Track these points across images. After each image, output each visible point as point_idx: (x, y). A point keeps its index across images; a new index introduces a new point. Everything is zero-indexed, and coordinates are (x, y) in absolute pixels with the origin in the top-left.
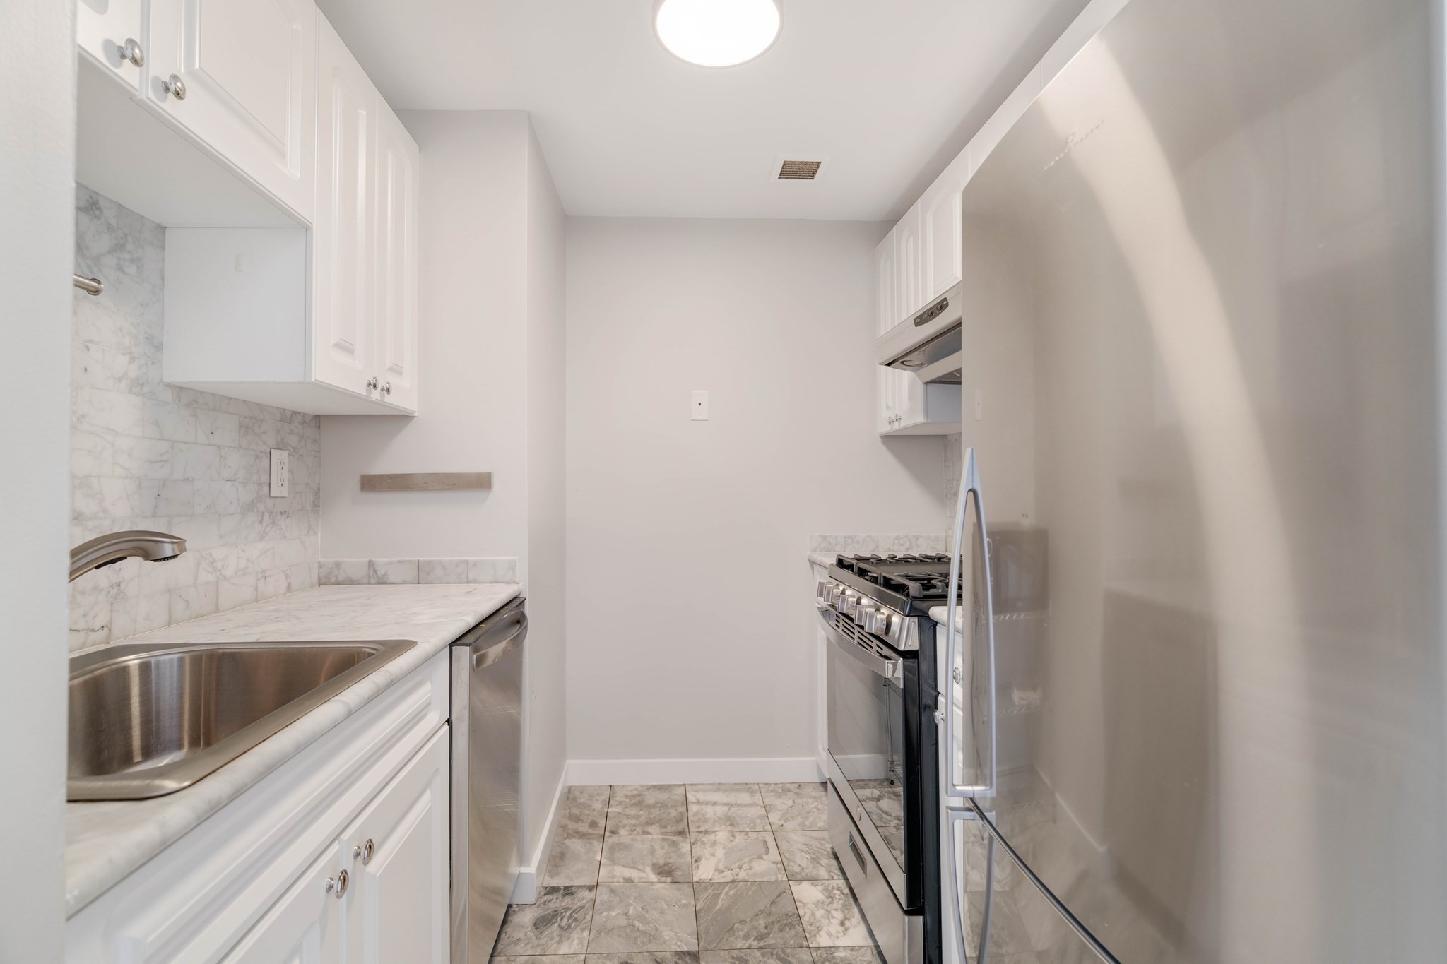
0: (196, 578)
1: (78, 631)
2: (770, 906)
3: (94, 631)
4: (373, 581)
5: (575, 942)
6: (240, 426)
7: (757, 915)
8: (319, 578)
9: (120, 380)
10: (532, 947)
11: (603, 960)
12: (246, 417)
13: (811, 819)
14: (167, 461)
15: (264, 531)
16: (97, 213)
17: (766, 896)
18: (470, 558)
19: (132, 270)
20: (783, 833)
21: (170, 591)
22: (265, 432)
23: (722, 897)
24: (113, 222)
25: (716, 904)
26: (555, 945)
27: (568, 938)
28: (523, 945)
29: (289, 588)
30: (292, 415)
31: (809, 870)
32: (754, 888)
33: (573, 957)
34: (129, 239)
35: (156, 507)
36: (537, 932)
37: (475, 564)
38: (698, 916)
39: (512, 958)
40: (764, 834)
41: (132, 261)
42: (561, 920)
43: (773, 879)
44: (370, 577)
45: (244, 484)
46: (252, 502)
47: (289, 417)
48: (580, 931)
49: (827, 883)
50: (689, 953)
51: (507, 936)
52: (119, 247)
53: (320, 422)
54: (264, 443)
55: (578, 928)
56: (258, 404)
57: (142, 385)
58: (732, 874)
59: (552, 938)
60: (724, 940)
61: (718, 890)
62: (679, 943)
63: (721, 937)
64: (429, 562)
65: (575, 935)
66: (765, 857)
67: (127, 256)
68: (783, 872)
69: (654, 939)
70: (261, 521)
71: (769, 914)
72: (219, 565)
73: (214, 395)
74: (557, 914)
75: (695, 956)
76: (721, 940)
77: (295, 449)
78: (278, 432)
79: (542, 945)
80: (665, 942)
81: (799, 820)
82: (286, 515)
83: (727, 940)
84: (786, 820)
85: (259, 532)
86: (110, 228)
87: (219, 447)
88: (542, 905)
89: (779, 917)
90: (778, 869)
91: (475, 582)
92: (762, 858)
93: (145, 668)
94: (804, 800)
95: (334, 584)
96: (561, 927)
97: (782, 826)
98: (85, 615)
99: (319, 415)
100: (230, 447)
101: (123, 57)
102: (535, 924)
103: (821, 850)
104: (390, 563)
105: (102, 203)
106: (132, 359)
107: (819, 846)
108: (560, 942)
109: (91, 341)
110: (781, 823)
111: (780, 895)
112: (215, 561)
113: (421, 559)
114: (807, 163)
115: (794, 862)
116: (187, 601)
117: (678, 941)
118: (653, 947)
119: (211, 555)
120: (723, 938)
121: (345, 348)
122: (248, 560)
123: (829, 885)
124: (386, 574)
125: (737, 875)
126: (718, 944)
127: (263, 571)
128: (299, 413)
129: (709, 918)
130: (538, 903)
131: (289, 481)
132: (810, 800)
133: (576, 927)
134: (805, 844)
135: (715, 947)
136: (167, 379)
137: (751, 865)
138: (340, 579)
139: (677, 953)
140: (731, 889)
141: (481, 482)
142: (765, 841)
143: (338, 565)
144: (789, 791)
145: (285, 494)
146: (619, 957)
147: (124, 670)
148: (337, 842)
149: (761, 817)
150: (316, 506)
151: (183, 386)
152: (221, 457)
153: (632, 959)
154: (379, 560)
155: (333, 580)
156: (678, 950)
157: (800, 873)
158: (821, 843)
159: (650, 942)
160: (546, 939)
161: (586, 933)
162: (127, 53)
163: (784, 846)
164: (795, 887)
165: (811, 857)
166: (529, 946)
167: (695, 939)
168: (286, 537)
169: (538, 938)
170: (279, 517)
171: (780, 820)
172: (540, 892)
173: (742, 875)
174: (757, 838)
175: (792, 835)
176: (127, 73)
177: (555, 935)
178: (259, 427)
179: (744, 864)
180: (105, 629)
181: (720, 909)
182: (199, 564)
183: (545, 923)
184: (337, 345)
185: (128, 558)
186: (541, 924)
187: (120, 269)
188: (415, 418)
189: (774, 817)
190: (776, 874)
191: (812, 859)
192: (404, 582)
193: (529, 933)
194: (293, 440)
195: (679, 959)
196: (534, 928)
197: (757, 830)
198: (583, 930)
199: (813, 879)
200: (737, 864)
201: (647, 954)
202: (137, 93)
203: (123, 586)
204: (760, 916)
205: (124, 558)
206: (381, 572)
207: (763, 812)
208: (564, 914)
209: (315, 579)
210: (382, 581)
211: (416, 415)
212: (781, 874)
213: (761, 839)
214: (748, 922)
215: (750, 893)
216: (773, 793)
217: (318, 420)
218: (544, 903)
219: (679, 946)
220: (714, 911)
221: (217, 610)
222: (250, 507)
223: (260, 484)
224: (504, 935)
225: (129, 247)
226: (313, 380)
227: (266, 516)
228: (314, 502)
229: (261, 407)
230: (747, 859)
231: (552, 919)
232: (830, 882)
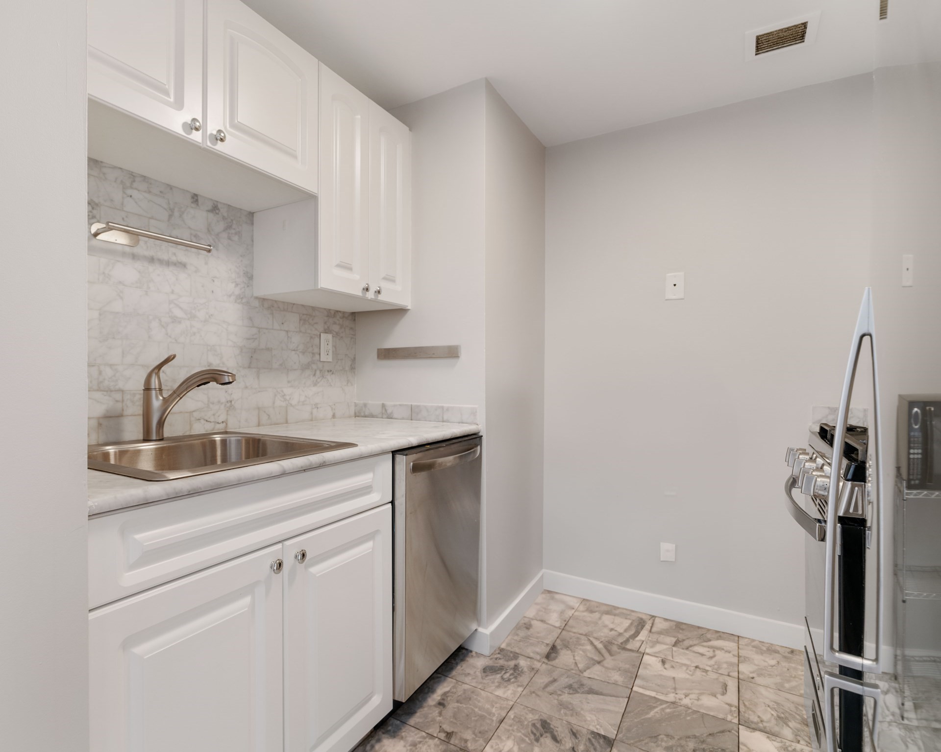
0: (274, 403)
1: (211, 422)
2: (707, 736)
3: (218, 423)
4: (385, 416)
5: (510, 692)
6: (300, 320)
7: (689, 737)
8: (355, 413)
9: (230, 296)
10: (477, 682)
11: (527, 712)
12: (303, 314)
13: (794, 684)
14: (256, 339)
15: (316, 381)
16: (217, 211)
17: (705, 727)
18: (444, 405)
19: (236, 238)
20: (752, 685)
21: (259, 409)
22: (316, 323)
23: (656, 710)
24: (225, 215)
25: (647, 713)
26: (494, 687)
27: (506, 687)
28: (470, 678)
29: (334, 416)
30: (335, 313)
31: (771, 725)
32: (694, 716)
33: (504, 701)
34: (234, 222)
35: (250, 363)
36: (484, 674)
37: (448, 409)
38: (625, 715)
39: (460, 683)
40: (727, 678)
41: (236, 234)
42: (505, 673)
43: (721, 716)
44: (383, 414)
45: (303, 353)
46: (309, 363)
47: (332, 314)
48: (516, 686)
49: (788, 743)
50: (605, 737)
51: (462, 668)
52: (229, 227)
53: (355, 317)
54: (316, 329)
55: (515, 684)
56: (312, 307)
57: (242, 298)
58: (675, 698)
59: (493, 682)
60: (644, 742)
61: (654, 703)
62: (598, 727)
63: (642, 738)
64: (418, 406)
65: (512, 688)
66: (719, 696)
67: (233, 231)
68: (736, 715)
69: (577, 715)
70: (314, 375)
71: (703, 742)
72: (288, 398)
73: (284, 302)
74: (503, 669)
75: (610, 742)
76: (640, 741)
77: (337, 333)
78: (325, 323)
79: (484, 684)
80: (585, 721)
81: (778, 680)
82: (331, 372)
83: (647, 743)
84: (759, 675)
85: (313, 381)
86: (224, 218)
87: (287, 332)
88: (494, 659)
89: (713, 748)
90: (731, 711)
91: (447, 421)
92: (715, 696)
93: (224, 442)
94: (793, 665)
95: (363, 417)
96: (502, 678)
97: (753, 678)
98: (214, 415)
99: (355, 313)
100: (294, 332)
101: (192, 129)
102: (484, 669)
103: (794, 714)
104: (395, 406)
105: (220, 206)
106: (237, 285)
107: (793, 709)
108: (498, 687)
109: (215, 277)
110: (751, 675)
111: (723, 732)
112: (285, 395)
113: (413, 404)
114: (788, 29)
115: (754, 712)
116: (269, 415)
117: (598, 725)
118: (573, 720)
119: (282, 391)
120: (643, 740)
121: (346, 267)
122: (306, 396)
123: (790, 746)
124: (392, 413)
125: (680, 699)
126: (636, 742)
127: (316, 404)
128: (340, 311)
129: (636, 720)
130: (491, 657)
131: (333, 352)
132: (800, 667)
133: (513, 683)
134: (775, 702)
135: (632, 743)
136: (255, 295)
137: (700, 697)
138: (367, 414)
139: (593, 733)
140: (668, 707)
141: (452, 353)
142: (725, 684)
143: (365, 405)
144: (777, 652)
145: (330, 360)
146: (541, 715)
147: (213, 442)
148: (281, 544)
149: (730, 664)
150: (353, 368)
151: (265, 298)
152: (288, 337)
153: (551, 721)
154: (388, 403)
155: (362, 414)
156: (596, 731)
157: (757, 723)
158: (796, 707)
159: (572, 715)
160: (488, 681)
161: (520, 689)
162: (193, 127)
163: (746, 695)
164: (744, 733)
165: (777, 715)
166: (474, 681)
167: (615, 730)
168: (331, 385)
169: (482, 678)
170: (326, 373)
171: (753, 672)
172: (495, 651)
173: (686, 701)
174: (717, 679)
175: (763, 690)
176: (197, 136)
177: (496, 681)
178: (313, 320)
179: (692, 694)
180: (224, 423)
181: (650, 718)
182: (275, 395)
183: (491, 671)
184: (338, 266)
185: (211, 383)
186: (489, 670)
187: (229, 238)
188: (410, 311)
189: (745, 668)
190: (726, 714)
191: (779, 717)
192: (403, 419)
193: (477, 673)
194: (336, 328)
195: (593, 738)
196: (482, 671)
197: (720, 672)
198: (519, 686)
199: (771, 734)
200: (684, 691)
201: (566, 723)
202: (201, 145)
203: (233, 403)
204: (691, 739)
205: (209, 382)
206: (389, 411)
207: (735, 660)
208: (508, 671)
209: (352, 413)
210: (390, 417)
211: (408, 308)
212: (732, 715)
213: (722, 680)
214: (676, 739)
215: (688, 718)
216: (754, 649)
217: (354, 316)
218: (496, 659)
219: (597, 729)
220: (643, 717)
221: (287, 423)
222: (305, 367)
223: (313, 354)
224: (460, 667)
225: (234, 226)
226: (319, 287)
227: (318, 372)
228: (351, 365)
229: (314, 309)
230: (697, 692)
231: (498, 670)
232: (793, 744)
